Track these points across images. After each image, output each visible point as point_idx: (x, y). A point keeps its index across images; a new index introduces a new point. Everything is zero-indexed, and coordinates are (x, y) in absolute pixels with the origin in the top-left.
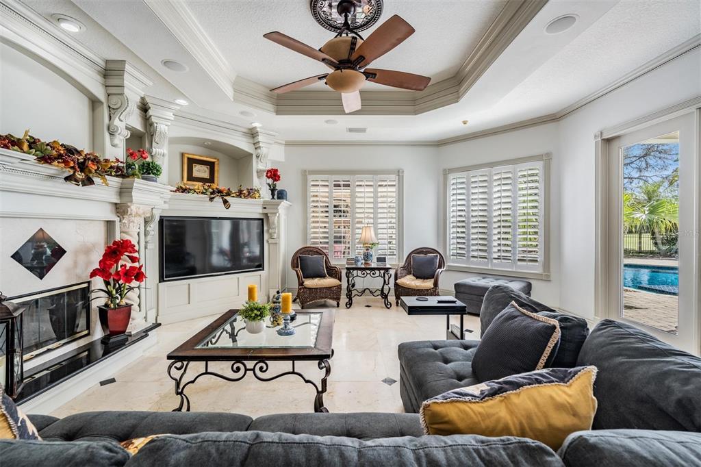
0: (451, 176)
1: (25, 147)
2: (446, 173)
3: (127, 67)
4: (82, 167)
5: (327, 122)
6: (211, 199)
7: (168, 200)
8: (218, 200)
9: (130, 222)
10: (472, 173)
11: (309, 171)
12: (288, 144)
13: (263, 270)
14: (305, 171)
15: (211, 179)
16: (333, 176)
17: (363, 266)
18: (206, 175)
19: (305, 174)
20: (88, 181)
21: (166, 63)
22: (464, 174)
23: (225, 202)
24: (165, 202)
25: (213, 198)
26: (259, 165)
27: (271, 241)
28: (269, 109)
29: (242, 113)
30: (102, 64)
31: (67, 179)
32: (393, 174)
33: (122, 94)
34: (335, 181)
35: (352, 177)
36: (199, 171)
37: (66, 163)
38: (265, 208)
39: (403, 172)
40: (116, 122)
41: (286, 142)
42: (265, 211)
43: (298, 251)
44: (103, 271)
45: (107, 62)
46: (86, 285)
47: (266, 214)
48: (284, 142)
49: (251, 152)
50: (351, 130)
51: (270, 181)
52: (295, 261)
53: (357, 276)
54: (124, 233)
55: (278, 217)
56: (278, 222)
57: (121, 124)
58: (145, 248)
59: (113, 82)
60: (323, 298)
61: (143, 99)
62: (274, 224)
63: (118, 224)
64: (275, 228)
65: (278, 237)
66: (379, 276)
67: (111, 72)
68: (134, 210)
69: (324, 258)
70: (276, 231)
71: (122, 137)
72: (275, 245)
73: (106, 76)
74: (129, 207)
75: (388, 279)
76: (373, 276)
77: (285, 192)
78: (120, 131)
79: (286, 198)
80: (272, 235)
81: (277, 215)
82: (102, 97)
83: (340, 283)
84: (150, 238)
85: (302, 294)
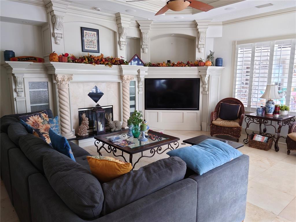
3: (121, 15)
7: (147, 71)
9: (125, 82)
11: (237, 42)
12: (225, 23)
14: (235, 42)
16: (256, 44)
17: (264, 116)
19: (235, 44)
21: (126, 11)
24: (146, 72)
27: (204, 92)
28: (187, 12)
33: (121, 27)
34: (257, 48)
38: (200, 72)
40: (121, 40)
42: (200, 74)
45: (116, 14)
46: (112, 107)
47: (201, 76)
48: (222, 23)
49: (195, 36)
53: (253, 122)
54: (124, 87)
55: (209, 77)
56: (209, 80)
57: (123, 39)
58: (138, 93)
59: (118, 22)
60: (225, 133)
61: (137, 21)
62: (205, 82)
63: (121, 84)
64: (206, 84)
65: (208, 90)
66: (271, 125)
67: (118, 19)
68: (125, 77)
69: (241, 106)
70: (207, 86)
71: (123, 45)
72: (206, 95)
73: (117, 20)
74: (123, 76)
75: (279, 128)
76: (266, 124)
77: (221, 60)
78: (122, 43)
79: (222, 64)
80: (204, 89)
81: (207, 76)
82: (116, 30)
83: (239, 126)
84: (140, 89)
85: (212, 128)
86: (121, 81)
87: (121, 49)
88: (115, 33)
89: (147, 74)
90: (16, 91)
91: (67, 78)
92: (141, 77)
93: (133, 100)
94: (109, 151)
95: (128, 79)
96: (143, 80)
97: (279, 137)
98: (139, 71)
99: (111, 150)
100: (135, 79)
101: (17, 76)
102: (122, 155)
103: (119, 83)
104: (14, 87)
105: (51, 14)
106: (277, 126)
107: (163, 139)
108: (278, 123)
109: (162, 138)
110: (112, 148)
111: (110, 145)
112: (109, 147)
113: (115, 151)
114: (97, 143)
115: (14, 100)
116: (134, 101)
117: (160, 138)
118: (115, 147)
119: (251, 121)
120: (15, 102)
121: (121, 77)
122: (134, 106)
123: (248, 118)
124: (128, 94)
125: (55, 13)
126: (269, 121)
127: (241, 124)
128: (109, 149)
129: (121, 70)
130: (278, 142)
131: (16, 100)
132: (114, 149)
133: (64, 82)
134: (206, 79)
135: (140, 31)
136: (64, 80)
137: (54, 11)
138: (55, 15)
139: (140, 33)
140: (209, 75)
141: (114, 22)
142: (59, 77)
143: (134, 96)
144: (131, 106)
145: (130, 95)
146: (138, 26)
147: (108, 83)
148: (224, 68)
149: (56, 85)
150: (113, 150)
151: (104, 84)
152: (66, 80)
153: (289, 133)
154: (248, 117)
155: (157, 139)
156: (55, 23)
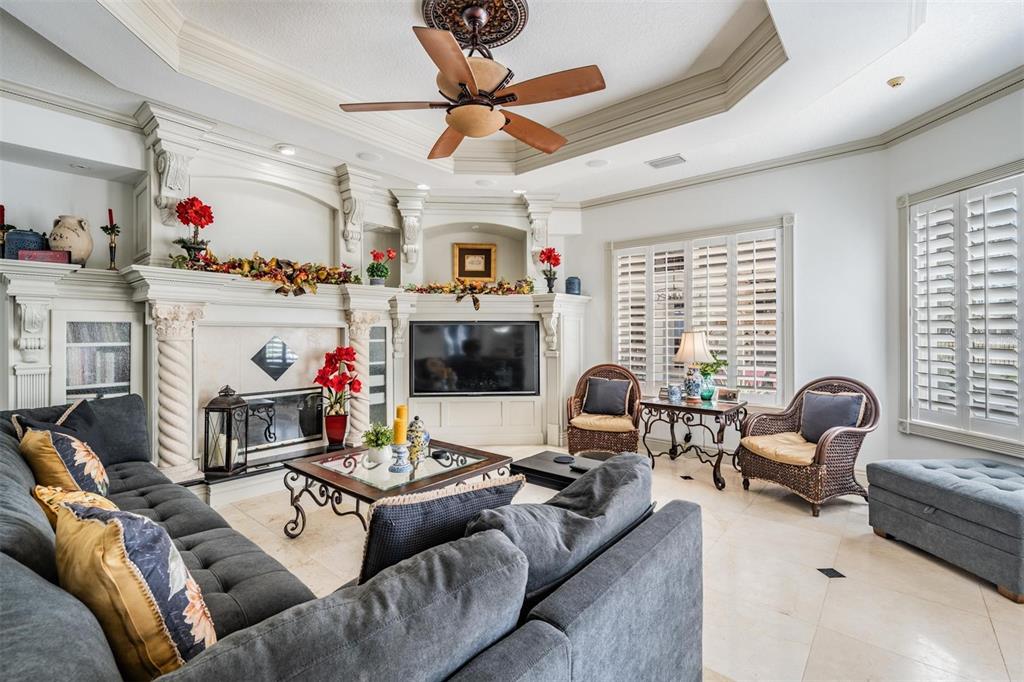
0: (917, 212)
1: (246, 268)
2: (905, 205)
3: (349, 169)
4: (291, 279)
5: (589, 164)
6: (459, 298)
7: (415, 303)
8: (468, 298)
9: (357, 329)
10: (968, 197)
11: (615, 243)
12: (587, 206)
13: (538, 394)
14: (609, 244)
15: (487, 273)
16: (653, 247)
17: (684, 404)
18: (481, 267)
19: (609, 248)
20: (300, 291)
21: (359, 156)
22: (949, 201)
23: (476, 301)
24: (412, 306)
25: (462, 297)
26: (534, 247)
27: (549, 354)
29: (478, 182)
30: (334, 172)
31: (278, 291)
32: (769, 227)
33: (350, 198)
34: (656, 254)
35: (686, 243)
36: (472, 263)
37: (275, 276)
38: (537, 306)
39: (792, 219)
40: (350, 227)
41: (581, 203)
42: (539, 310)
43: (589, 371)
44: (322, 378)
45: (336, 169)
46: (320, 390)
47: (540, 315)
48: (579, 206)
49: (524, 229)
50: (656, 164)
51: (546, 266)
52: (582, 386)
53: (660, 419)
54: (353, 340)
55: (558, 318)
56: (558, 326)
57: (354, 228)
58: (393, 357)
59: (343, 187)
60: (603, 448)
61: (391, 193)
62: (550, 329)
63: (347, 331)
64: (553, 335)
65: (559, 349)
66: (701, 424)
67: (341, 178)
68: (357, 316)
69: (631, 384)
70: (555, 339)
71: (355, 241)
72: (554, 359)
73: (340, 183)
74: (352, 313)
75: (718, 433)
76: (689, 423)
77: (577, 281)
78: (351, 235)
79: (579, 289)
80: (549, 345)
81: (555, 316)
82: (337, 205)
83: (633, 428)
84: (398, 346)
85: (571, 436)
86: (346, 326)
87: (349, 251)
88: (334, 211)
89: (414, 310)
90: (16, 346)
91: (188, 312)
92: (399, 316)
93: (381, 374)
94: (322, 500)
95: (364, 321)
96: (404, 325)
97: (721, 454)
98: (393, 302)
99: (328, 497)
100: (386, 323)
101: (24, 302)
102: (355, 510)
103: (341, 330)
104: (12, 335)
105: (155, 151)
106: (716, 428)
107: (470, 461)
108: (717, 418)
109: (467, 459)
110: (331, 490)
111: (325, 484)
112: (323, 489)
113: (339, 501)
114: (293, 479)
115: (11, 372)
116: (382, 376)
117: (462, 461)
118: (339, 490)
119: (653, 419)
120: (11, 378)
121: (347, 314)
122: (382, 389)
123: (647, 410)
124: (365, 357)
125: (164, 145)
126: (697, 416)
127: (636, 424)
128: (322, 494)
129: (345, 297)
130: (722, 465)
131: (14, 374)
132: (336, 495)
133: (175, 322)
134: (552, 323)
135: (398, 214)
136: (176, 318)
137: (162, 141)
138: (164, 152)
139: (400, 219)
140: (560, 314)
141: (333, 187)
142: (162, 310)
143: (383, 363)
144: (374, 390)
145: (371, 360)
146: (395, 202)
147: (310, 330)
148: (590, 300)
149: (154, 331)
150: (331, 498)
151: (300, 333)
152: (183, 317)
153: (742, 437)
154: (646, 407)
155: (455, 463)
156: (163, 173)
